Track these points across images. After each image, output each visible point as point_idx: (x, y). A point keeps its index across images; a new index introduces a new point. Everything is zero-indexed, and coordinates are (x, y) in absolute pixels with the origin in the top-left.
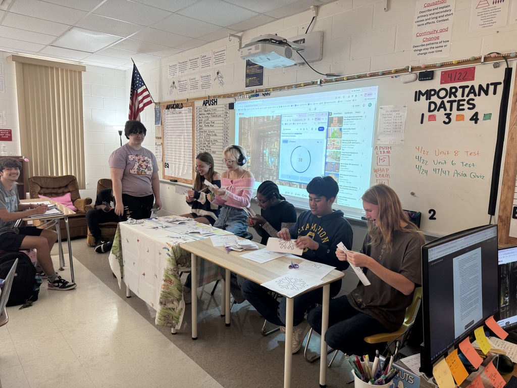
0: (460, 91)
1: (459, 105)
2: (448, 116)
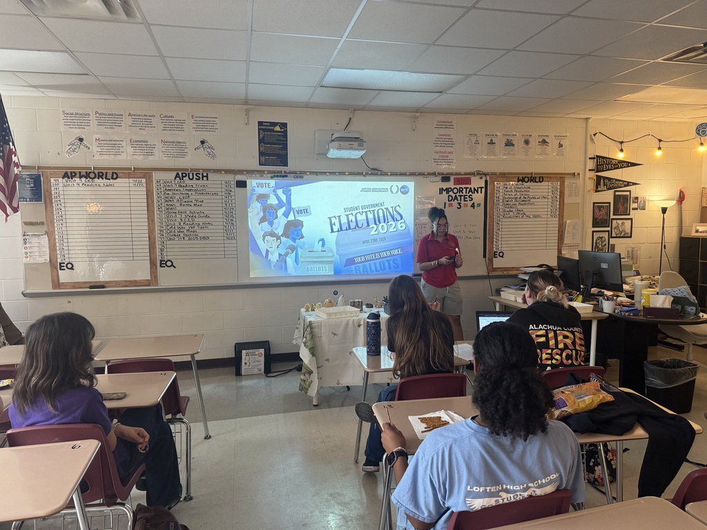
0: (465, 190)
1: (465, 198)
2: (459, 204)
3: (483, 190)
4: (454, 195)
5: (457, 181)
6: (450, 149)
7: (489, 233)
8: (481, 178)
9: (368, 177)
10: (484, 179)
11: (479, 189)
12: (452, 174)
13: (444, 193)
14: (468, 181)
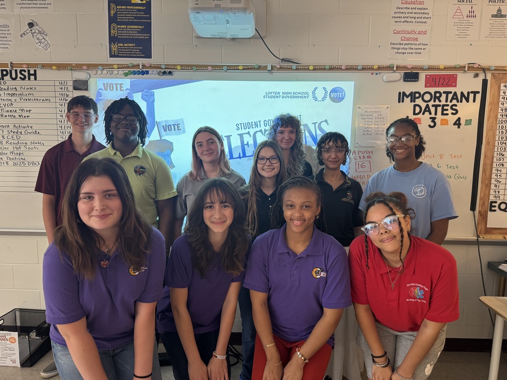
1: (443, 110)
2: (433, 119)
3: (479, 96)
4: (423, 105)
5: (432, 81)
6: (422, 27)
7: (484, 171)
8: (476, 75)
9: (276, 74)
10: (482, 77)
11: (471, 96)
12: (422, 69)
13: (407, 100)
14: (451, 81)
